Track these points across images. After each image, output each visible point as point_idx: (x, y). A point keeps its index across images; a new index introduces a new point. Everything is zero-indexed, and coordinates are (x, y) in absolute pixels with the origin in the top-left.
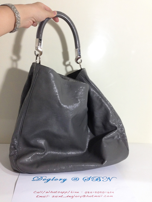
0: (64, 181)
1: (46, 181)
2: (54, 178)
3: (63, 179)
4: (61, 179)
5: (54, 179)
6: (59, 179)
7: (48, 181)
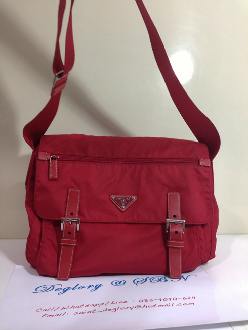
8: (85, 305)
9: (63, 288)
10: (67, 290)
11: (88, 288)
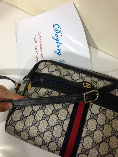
0: (57, 53)
1: (55, 37)
2: (62, 44)
3: (60, 52)
4: (60, 50)
5: (59, 44)
6: (60, 48)
7: (55, 39)
8: (42, 50)
9: (58, 37)
10: (56, 40)
11: (58, 49)
